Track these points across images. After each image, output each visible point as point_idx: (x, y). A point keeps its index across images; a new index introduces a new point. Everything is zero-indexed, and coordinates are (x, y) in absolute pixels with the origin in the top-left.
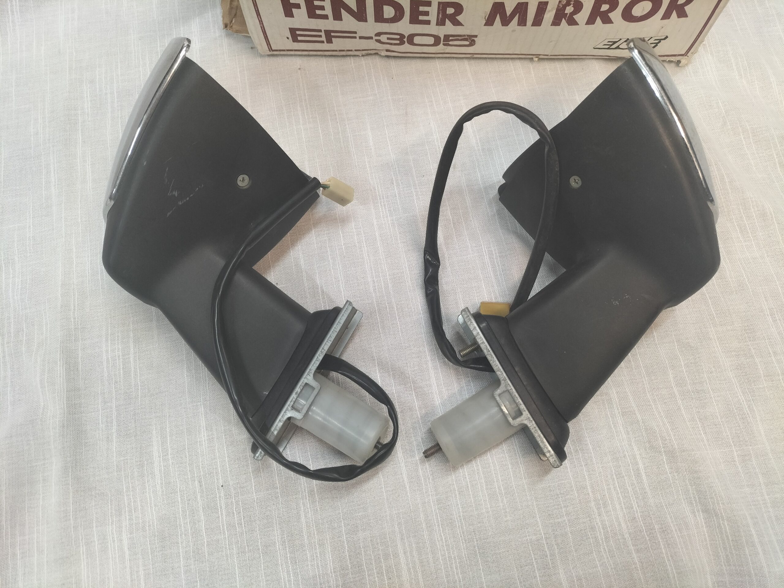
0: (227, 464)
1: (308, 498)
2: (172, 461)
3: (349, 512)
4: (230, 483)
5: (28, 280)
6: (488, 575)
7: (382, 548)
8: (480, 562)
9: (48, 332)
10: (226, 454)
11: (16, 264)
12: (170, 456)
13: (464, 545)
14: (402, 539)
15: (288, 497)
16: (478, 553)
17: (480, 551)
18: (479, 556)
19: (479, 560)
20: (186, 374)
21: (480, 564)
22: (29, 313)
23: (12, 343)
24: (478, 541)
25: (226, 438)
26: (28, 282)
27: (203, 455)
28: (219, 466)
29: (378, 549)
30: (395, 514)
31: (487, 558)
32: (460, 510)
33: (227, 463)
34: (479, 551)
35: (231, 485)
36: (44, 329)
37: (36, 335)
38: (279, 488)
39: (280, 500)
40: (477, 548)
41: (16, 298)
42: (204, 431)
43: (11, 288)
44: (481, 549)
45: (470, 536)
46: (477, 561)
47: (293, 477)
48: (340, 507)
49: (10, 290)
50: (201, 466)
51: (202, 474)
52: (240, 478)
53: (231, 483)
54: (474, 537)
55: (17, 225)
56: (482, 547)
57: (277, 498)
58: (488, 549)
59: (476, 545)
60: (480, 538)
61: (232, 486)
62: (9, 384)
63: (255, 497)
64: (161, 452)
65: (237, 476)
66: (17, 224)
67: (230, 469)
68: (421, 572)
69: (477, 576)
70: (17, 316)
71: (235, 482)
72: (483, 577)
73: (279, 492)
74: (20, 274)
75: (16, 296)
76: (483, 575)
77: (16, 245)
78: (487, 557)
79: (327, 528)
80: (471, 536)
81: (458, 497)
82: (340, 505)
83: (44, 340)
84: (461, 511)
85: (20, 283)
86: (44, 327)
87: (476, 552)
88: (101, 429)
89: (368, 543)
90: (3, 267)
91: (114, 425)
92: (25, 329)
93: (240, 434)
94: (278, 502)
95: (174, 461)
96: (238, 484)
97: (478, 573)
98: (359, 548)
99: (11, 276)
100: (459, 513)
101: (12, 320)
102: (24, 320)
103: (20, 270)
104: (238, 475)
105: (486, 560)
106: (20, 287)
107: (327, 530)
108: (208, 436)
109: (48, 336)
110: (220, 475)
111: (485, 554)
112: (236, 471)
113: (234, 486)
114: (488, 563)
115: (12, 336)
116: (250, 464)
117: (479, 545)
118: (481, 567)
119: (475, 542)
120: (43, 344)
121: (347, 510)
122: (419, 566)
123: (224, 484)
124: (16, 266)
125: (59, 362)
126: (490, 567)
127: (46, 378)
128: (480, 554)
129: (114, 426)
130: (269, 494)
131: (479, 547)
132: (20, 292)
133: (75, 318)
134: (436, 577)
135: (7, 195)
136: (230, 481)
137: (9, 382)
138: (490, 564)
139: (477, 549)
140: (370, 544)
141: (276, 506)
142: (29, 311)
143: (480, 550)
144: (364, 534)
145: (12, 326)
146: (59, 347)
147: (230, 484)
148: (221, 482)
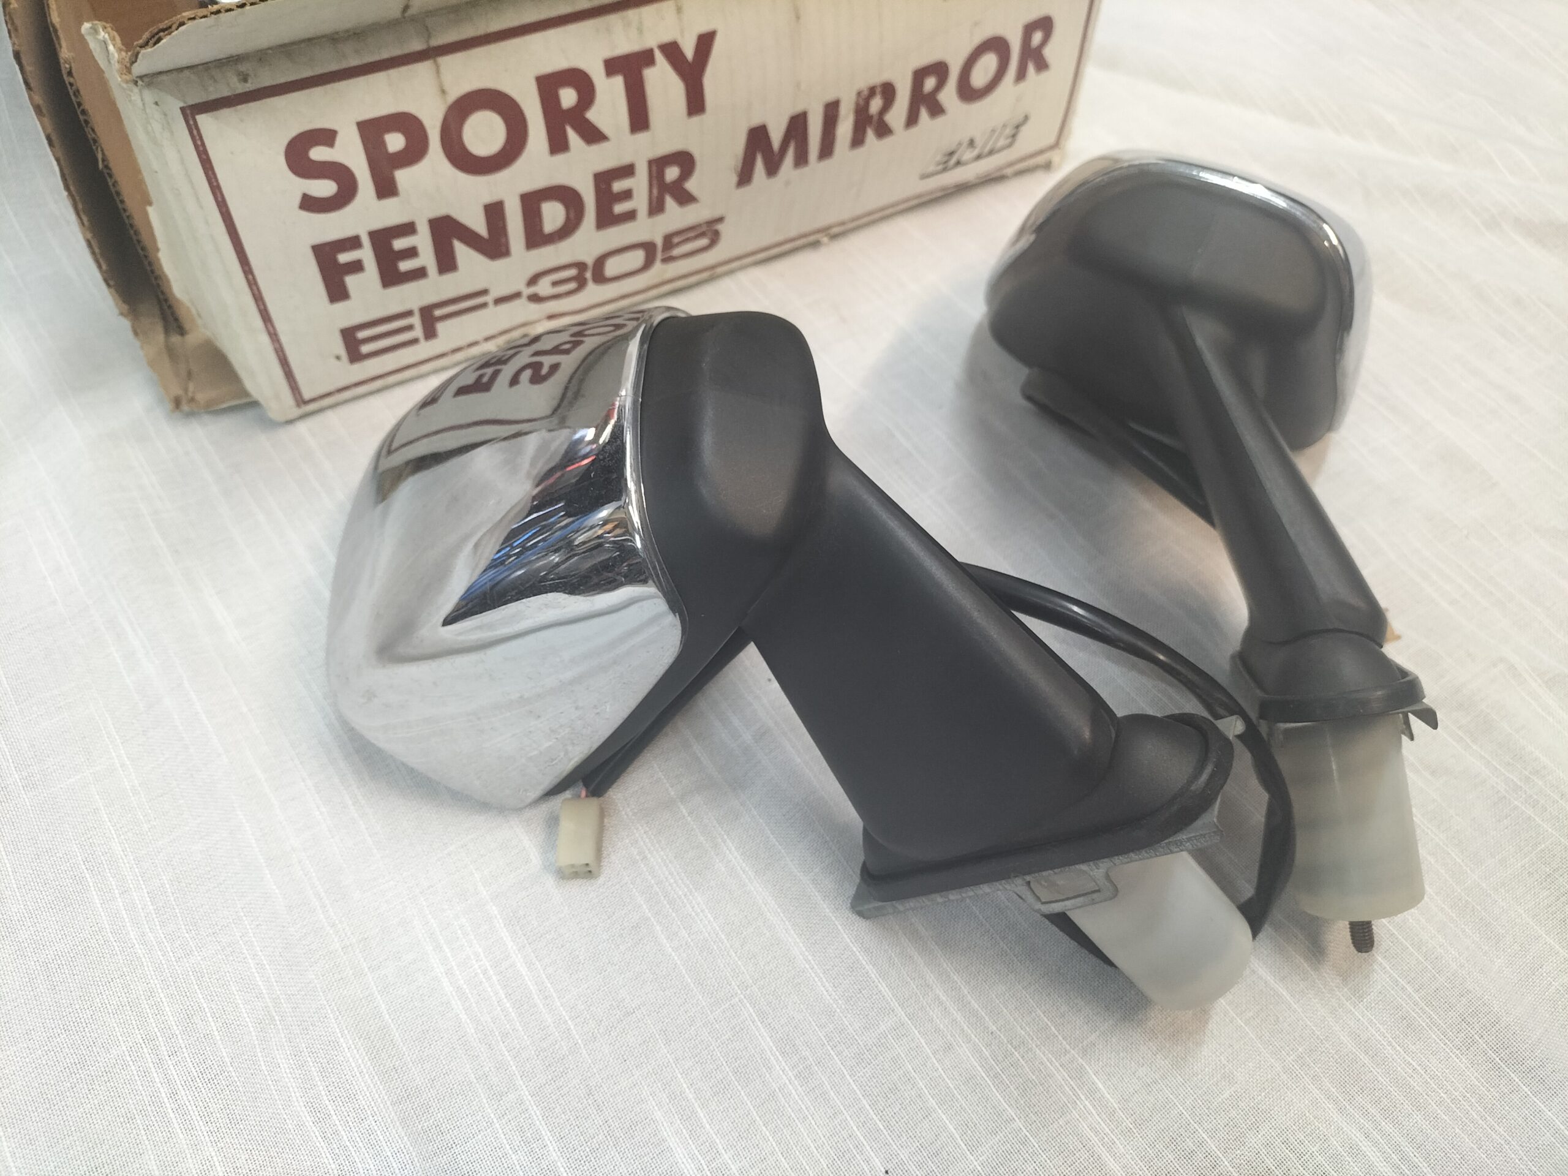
0: (872, 1113)
1: (1094, 1112)
2: (737, 1167)
3: (1199, 1101)
4: (902, 1157)
5: (167, 886)
6: (1551, 1099)
7: (1316, 1148)
8: (1517, 1080)
9: (275, 984)
10: (858, 1092)
11: (121, 860)
12: (726, 1156)
13: (1464, 1060)
14: (1341, 1110)
15: (1049, 1128)
16: (1499, 1062)
17: (1502, 1055)
18: (1506, 1068)
19: (1513, 1075)
20: (668, 945)
21: (1520, 1083)
22: (201, 963)
23: (184, 1050)
24: (1484, 1036)
25: (839, 1054)
26: (169, 890)
27: (805, 1118)
28: (855, 1128)
29: (1309, 1153)
30: (1293, 1063)
31: (1526, 1064)
32: (1409, 989)
33: (871, 1111)
34: (1500, 1057)
35: (906, 1162)
36: (260, 983)
37: (241, 1006)
38: (1016, 1119)
39: (1035, 1144)
40: (1490, 1052)
41: (152, 938)
42: (777, 1060)
43: (127, 920)
44: (1502, 1050)
45: (1463, 1035)
46: (1508, 1080)
47: (1034, 1077)
48: (1175, 1101)
49: (128, 924)
50: (813, 1147)
51: (825, 1166)
52: (918, 1132)
53: (904, 1155)
54: (1471, 1031)
55: (87, 771)
56: (1500, 1044)
57: (1024, 1142)
58: (1515, 1043)
59: (1486, 1047)
60: (1484, 1028)
61: (910, 1162)
62: (215, 1159)
63: (976, 1163)
64: (699, 1156)
65: (909, 1131)
66: (88, 769)
67: (884, 1124)
68: (1424, 1163)
69: (1531, 1113)
70: (170, 979)
71: (913, 1149)
72: (1545, 1109)
73: (1022, 1127)
74: (140, 878)
75: (150, 934)
76: (1540, 1104)
77: (105, 816)
78: (1524, 1062)
79: (1174, 1161)
80: (1465, 1033)
81: (1386, 965)
82: (1171, 1096)
83: (272, 1008)
84: (1411, 991)
85: (148, 899)
86: (258, 979)
87: (1495, 1061)
88: (518, 1167)
89: (1280, 1153)
90: (89, 879)
91: (548, 1142)
92: (205, 1005)
93: (868, 1027)
94: (1031, 1150)
95: (742, 1163)
96: (922, 1149)
97: (1529, 1106)
98: (1269, 1172)
99: (116, 891)
100: (1410, 996)
101: (162, 995)
102: (195, 983)
103: (137, 870)
104: (910, 1127)
105: (1526, 1068)
106: (151, 907)
107: (1176, 1164)
108: (793, 1067)
109: (278, 992)
110: (868, 1148)
111: (1515, 1056)
112: (902, 1121)
113: (916, 1158)
114: (1535, 1073)
115: (177, 1032)
116: (924, 1089)
117: (1491, 1043)
118: (1526, 1090)
119: (1480, 1040)
120: (272, 1019)
121: (1193, 1098)
122: (1413, 1150)
123: (889, 1167)
124: (123, 865)
125: (342, 1040)
126: (1544, 1078)
127: (323, 1093)
128: (1504, 1061)
129: (550, 1145)
130: (1002, 1142)
131: (1495, 1048)
132: (156, 920)
133: (333, 925)
134: (1459, 1157)
135: (33, 716)
136: (899, 1152)
137: (213, 1154)
138: (1539, 1074)
139: (1493, 1054)
140: (1287, 1151)
141: (1033, 1162)
142: (199, 958)
143: (1500, 1052)
144: (1259, 1136)
145: (167, 1009)
146: (325, 1003)
147: (904, 1159)
148: (879, 1164)
